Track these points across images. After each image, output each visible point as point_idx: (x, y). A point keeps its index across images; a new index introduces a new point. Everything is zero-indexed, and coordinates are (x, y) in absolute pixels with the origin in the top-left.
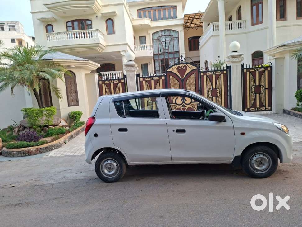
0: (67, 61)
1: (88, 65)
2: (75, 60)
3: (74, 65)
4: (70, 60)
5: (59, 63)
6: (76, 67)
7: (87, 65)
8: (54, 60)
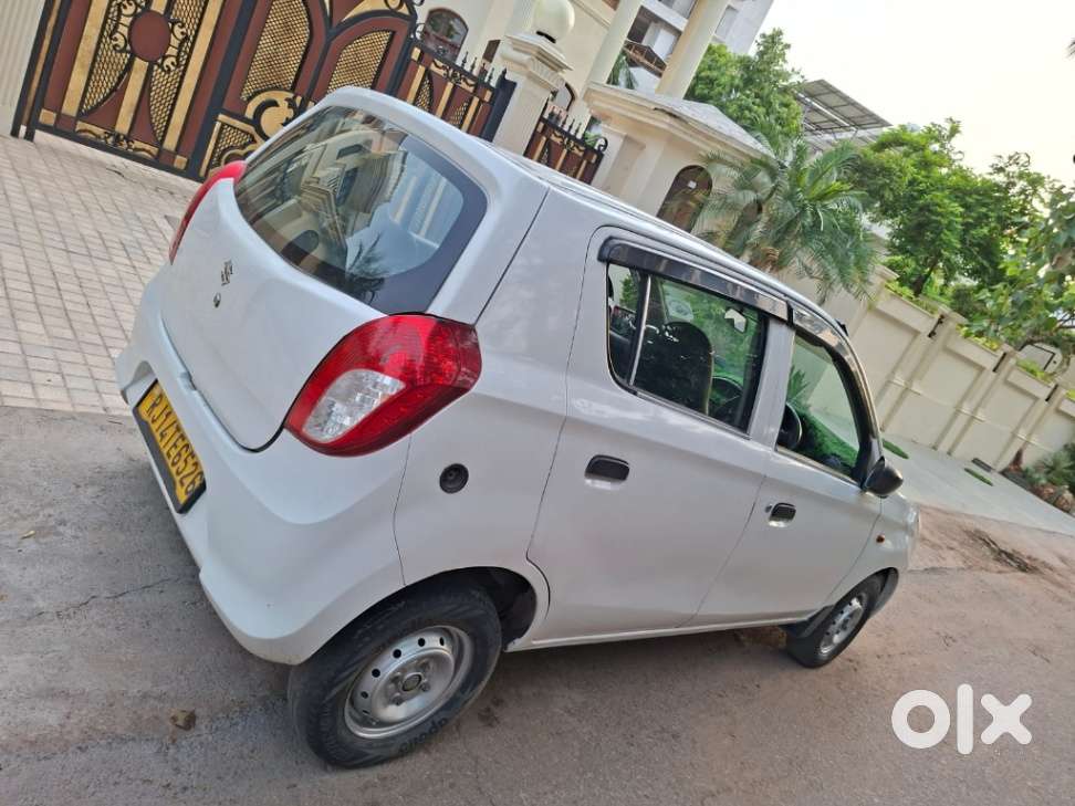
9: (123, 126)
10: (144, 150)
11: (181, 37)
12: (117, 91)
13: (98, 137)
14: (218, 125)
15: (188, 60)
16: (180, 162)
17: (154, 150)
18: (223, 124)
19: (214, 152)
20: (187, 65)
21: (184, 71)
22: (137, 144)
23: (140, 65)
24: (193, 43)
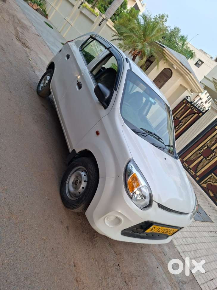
0: (174, 58)
1: (188, 77)
2: (180, 62)
3: (177, 67)
4: (177, 59)
5: (167, 54)
6: (177, 70)
7: (187, 75)
8: (164, 49)
9: (191, 166)
10: (192, 173)
11: (214, 155)
12: (195, 160)
13: (186, 166)
14: (211, 175)
15: (212, 160)
16: (198, 179)
17: (194, 173)
18: (212, 176)
19: (206, 180)
20: (211, 161)
21: (210, 162)
22: (192, 171)
23: (202, 157)
24: (215, 157)
